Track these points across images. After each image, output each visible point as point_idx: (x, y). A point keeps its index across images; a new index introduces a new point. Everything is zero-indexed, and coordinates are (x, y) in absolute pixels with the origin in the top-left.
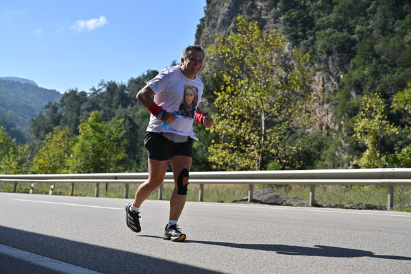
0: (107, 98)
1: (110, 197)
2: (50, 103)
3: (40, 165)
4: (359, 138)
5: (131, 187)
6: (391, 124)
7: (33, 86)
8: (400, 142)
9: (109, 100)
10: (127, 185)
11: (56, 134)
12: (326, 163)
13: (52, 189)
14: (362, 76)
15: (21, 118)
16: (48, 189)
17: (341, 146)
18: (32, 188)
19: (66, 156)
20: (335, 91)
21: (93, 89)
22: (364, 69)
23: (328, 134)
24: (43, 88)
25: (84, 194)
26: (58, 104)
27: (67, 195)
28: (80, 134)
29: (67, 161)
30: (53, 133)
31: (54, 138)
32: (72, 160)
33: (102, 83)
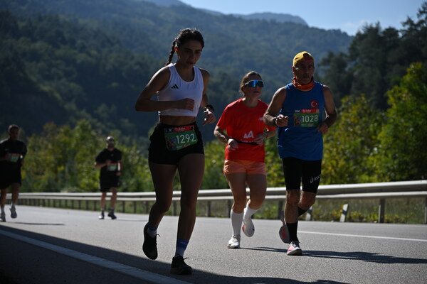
2: (331, 55)
7: (300, 25)
11: (348, 110)
13: (345, 213)
16: (338, 211)
18: (310, 212)
19: (366, 150)
21: (410, 22)
24: (317, 29)
25: (403, 219)
26: (346, 56)
27: (373, 222)
28: (390, 107)
29: (368, 160)
30: (340, 109)
31: (343, 119)
32: (378, 156)
33: (424, 8)
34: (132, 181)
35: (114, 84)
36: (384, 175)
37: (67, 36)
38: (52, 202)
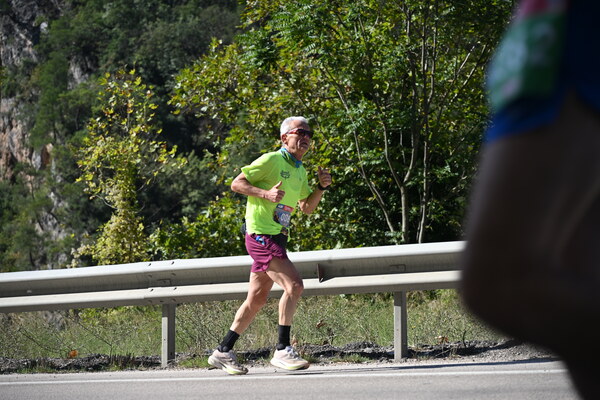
4: (92, 185)
6: (169, 149)
8: (194, 194)
12: (10, 254)
14: (95, 26)
17: (49, 209)
20: (29, 65)
22: (100, 9)
23: (13, 179)
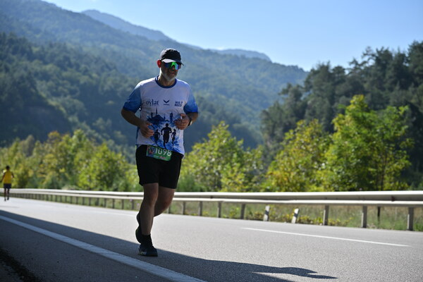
0: (375, 75)
1: (384, 228)
2: (290, 86)
3: (278, 179)
5: (417, 213)
7: (265, 60)
9: (379, 79)
10: (411, 209)
11: (301, 132)
13: (296, 215)
15: (248, 109)
16: (290, 214)
18: (267, 213)
19: (315, 165)
21: (355, 62)
24: (278, 64)
25: (343, 223)
26: (302, 88)
27: (319, 224)
28: (336, 131)
29: (317, 174)
30: (296, 130)
31: (298, 138)
32: (325, 171)
33: (367, 51)
34: (121, 183)
35: (110, 102)
36: (330, 187)
37: (73, 61)
38: (54, 198)
